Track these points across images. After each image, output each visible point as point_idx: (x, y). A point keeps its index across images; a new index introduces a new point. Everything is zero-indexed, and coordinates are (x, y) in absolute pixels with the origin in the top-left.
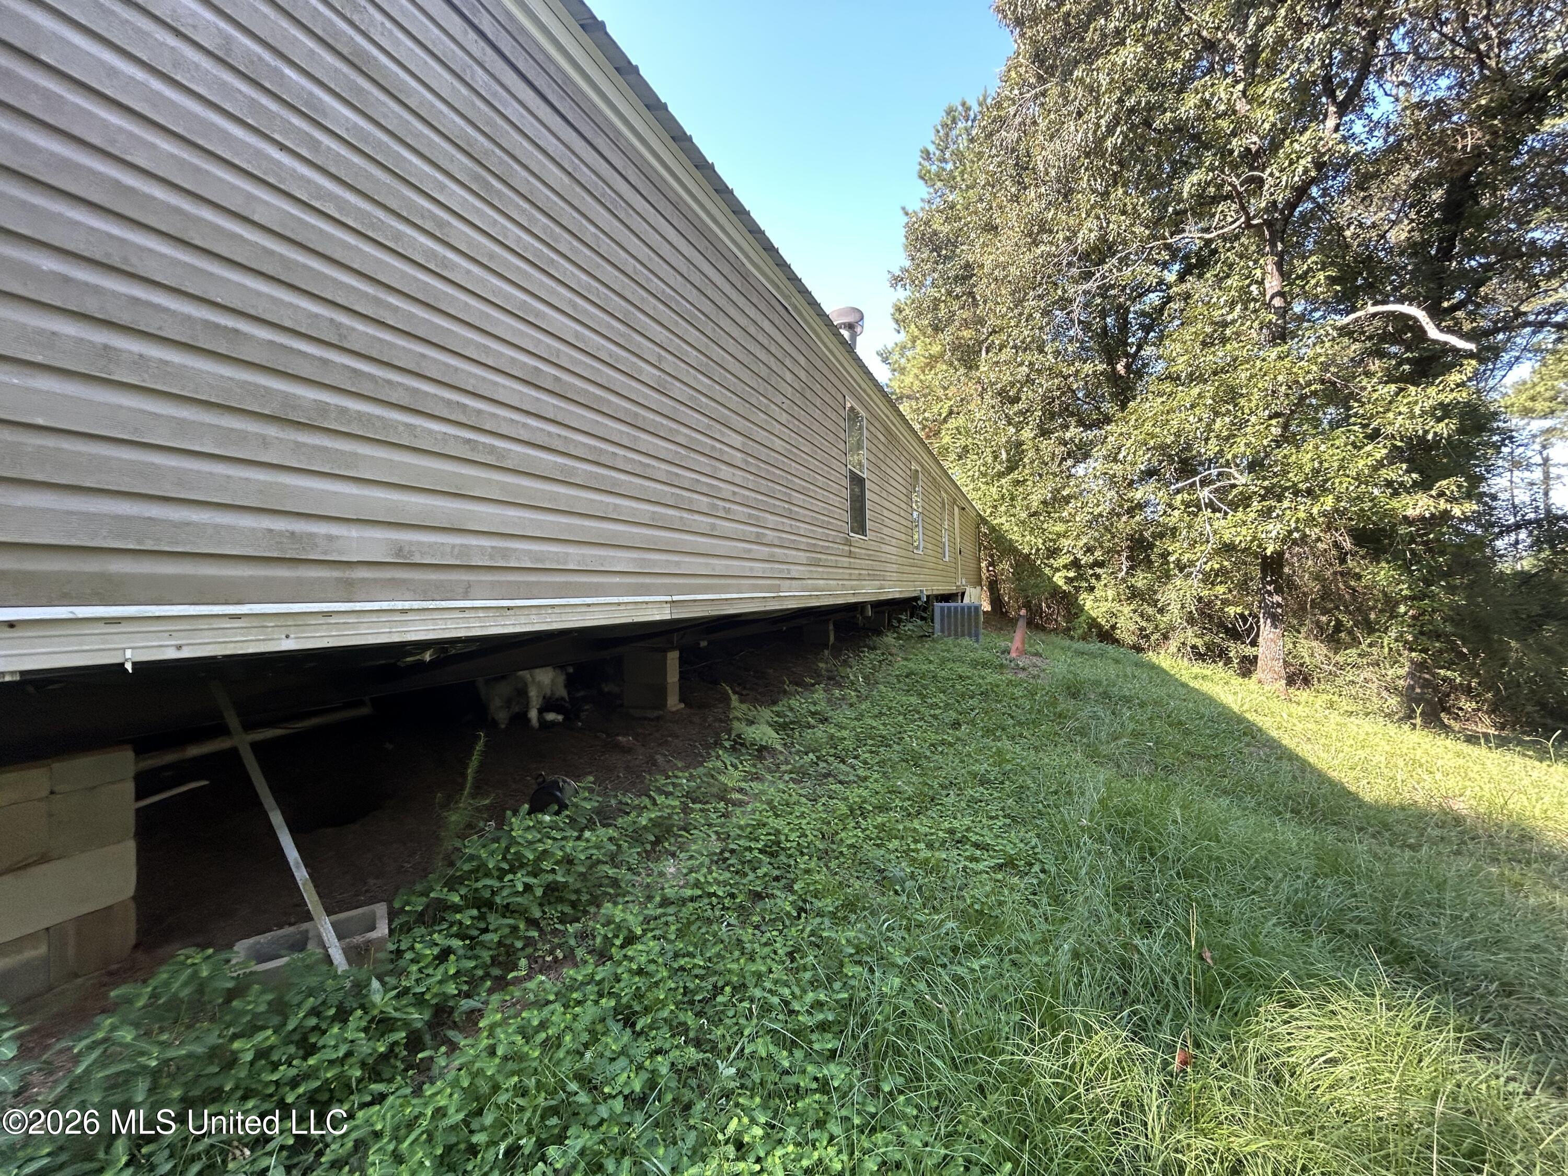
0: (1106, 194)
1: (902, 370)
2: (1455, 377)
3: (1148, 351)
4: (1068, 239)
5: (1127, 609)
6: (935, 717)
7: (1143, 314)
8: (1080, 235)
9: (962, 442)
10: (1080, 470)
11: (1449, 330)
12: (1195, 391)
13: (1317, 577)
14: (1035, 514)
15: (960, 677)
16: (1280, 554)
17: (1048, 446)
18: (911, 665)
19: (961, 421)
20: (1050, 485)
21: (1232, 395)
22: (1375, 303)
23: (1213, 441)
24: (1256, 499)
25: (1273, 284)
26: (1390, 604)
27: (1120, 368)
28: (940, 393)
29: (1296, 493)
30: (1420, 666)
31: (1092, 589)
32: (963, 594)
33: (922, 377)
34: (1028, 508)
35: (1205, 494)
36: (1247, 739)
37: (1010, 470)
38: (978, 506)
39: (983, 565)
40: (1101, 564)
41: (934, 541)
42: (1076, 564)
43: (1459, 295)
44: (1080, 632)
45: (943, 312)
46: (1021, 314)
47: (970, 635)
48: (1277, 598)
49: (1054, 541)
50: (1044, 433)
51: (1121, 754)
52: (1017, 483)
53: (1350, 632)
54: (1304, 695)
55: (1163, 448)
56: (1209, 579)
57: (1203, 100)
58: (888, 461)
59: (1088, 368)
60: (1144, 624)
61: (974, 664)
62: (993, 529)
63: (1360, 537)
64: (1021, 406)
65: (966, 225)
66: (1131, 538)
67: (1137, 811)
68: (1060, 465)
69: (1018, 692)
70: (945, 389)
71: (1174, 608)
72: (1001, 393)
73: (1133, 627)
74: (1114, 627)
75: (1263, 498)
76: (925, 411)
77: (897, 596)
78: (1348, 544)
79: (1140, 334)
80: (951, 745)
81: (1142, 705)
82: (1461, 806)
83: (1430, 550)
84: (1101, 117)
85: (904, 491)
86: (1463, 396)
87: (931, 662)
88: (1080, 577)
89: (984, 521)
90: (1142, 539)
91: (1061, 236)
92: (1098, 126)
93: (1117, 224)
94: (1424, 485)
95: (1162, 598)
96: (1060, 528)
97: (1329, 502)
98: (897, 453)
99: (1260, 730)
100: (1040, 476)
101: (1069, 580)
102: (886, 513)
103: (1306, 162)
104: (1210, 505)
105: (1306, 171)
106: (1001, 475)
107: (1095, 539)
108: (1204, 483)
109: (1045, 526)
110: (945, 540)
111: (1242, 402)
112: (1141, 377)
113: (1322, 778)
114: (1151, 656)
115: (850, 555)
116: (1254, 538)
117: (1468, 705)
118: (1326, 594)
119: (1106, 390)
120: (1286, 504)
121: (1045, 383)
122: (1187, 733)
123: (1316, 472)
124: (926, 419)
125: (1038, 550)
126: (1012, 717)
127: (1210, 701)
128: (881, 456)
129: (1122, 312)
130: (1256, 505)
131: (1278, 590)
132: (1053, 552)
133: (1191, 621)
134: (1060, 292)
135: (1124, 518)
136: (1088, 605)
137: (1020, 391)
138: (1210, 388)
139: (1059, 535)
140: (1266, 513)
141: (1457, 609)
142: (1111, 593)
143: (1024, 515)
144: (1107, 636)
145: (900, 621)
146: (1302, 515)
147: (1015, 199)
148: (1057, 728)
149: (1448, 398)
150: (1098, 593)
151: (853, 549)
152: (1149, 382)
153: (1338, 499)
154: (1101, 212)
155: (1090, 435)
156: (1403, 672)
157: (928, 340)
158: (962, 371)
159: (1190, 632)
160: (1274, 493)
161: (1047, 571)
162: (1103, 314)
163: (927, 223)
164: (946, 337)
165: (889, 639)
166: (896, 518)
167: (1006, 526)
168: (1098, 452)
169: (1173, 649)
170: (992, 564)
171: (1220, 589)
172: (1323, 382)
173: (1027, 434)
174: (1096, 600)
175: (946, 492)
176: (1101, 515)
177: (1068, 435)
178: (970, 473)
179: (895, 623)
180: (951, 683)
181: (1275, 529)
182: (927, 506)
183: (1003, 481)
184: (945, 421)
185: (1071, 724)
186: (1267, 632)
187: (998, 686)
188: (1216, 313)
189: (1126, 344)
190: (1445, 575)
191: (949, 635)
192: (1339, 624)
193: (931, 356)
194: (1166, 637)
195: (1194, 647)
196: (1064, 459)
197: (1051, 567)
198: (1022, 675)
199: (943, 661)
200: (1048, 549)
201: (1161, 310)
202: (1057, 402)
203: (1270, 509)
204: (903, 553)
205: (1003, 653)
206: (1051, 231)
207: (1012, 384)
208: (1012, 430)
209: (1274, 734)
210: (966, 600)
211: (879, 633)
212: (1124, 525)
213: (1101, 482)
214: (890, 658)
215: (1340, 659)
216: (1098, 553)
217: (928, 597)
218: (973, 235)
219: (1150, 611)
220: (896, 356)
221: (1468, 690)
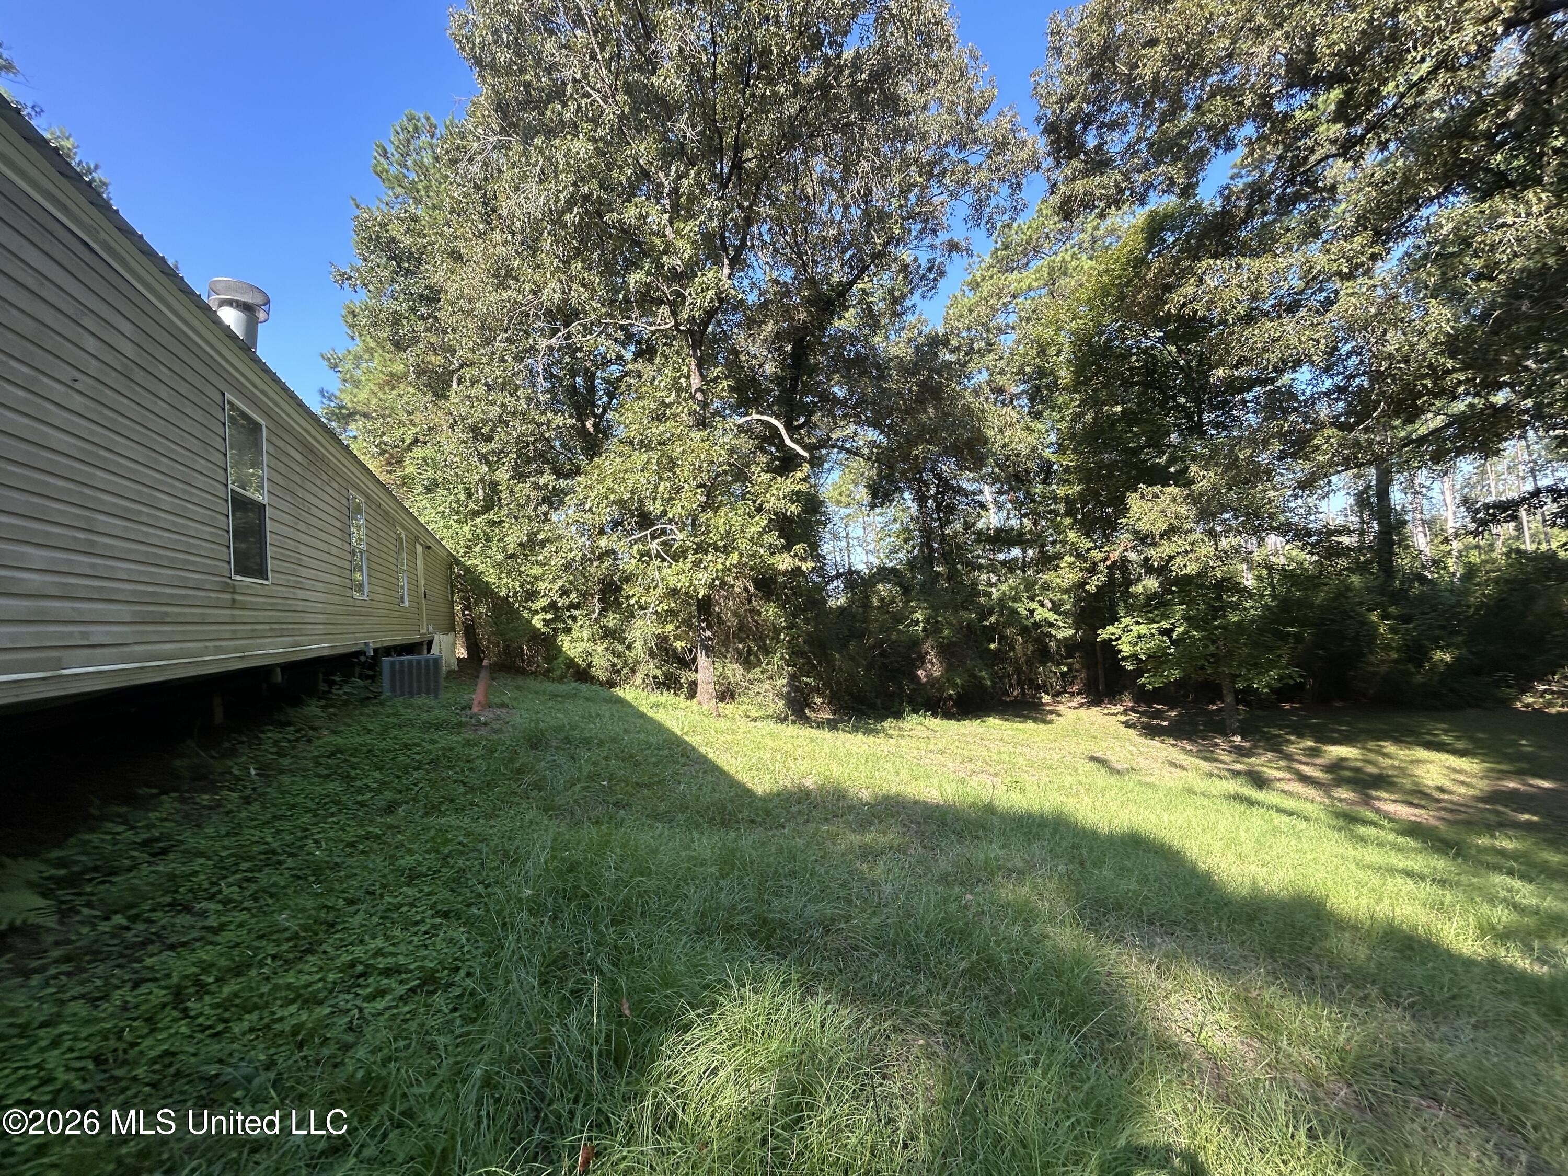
0: (567, 263)
1: (356, 383)
2: (799, 474)
3: (610, 415)
4: (534, 293)
5: (600, 648)
6: (362, 804)
7: (608, 381)
8: (545, 292)
9: (431, 474)
10: (554, 517)
11: (796, 442)
12: (645, 457)
13: (736, 614)
14: (512, 556)
15: (406, 746)
16: (708, 598)
17: (524, 489)
18: (339, 740)
19: (428, 451)
20: (526, 529)
21: (672, 464)
22: (758, 413)
23: (659, 501)
24: (691, 552)
25: (696, 381)
26: (776, 631)
27: (589, 424)
28: (403, 416)
29: (717, 549)
30: (793, 677)
31: (568, 630)
32: (430, 643)
33: (380, 394)
34: (505, 549)
35: (654, 546)
36: (682, 760)
37: (487, 509)
38: (449, 544)
39: (458, 608)
40: (576, 606)
41: (386, 584)
42: (553, 606)
43: (802, 420)
44: (558, 673)
45: (405, 330)
46: (493, 353)
47: (428, 692)
48: (709, 633)
49: (532, 584)
50: (519, 475)
51: (576, 801)
52: (492, 523)
53: (756, 656)
54: (729, 708)
55: (621, 502)
56: (662, 618)
57: (641, 215)
58: (308, 485)
59: (558, 420)
60: (615, 660)
61: (428, 726)
62: (467, 570)
63: (757, 583)
64: (493, 445)
65: (429, 243)
66: (601, 582)
67: (579, 864)
68: (535, 510)
69: (475, 752)
70: (409, 413)
71: (639, 645)
72: (474, 429)
73: (606, 664)
74: (590, 665)
75: (696, 552)
76: (383, 434)
77: (326, 653)
78: (752, 589)
79: (605, 399)
80: (378, 837)
81: (601, 744)
82: (809, 783)
83: (794, 594)
84: (560, 192)
85: (338, 524)
86: (804, 487)
87: (369, 731)
88: (557, 619)
89: (458, 563)
90: (612, 583)
91: (527, 287)
92: (557, 200)
93: (578, 294)
94: (787, 548)
95: (629, 636)
96: (536, 571)
97: (735, 557)
98: (325, 477)
99: (693, 749)
100: (516, 518)
101: (546, 623)
102: (304, 550)
103: (711, 293)
104: (658, 555)
105: (712, 301)
106: (475, 514)
107: (571, 583)
108: (653, 537)
109: (523, 568)
110: (404, 582)
111: (678, 471)
112: (606, 437)
113: (733, 783)
114: (618, 691)
115: (233, 604)
116: (691, 585)
117: (818, 701)
118: (742, 627)
119: (577, 444)
120: (710, 557)
121: (519, 427)
122: (637, 764)
123: (728, 533)
124: (386, 444)
125: (516, 593)
126: (464, 784)
127: (660, 728)
128: (297, 479)
129: (590, 378)
130: (691, 558)
131: (710, 627)
132: (532, 595)
133: (652, 654)
134: (531, 341)
135: (596, 564)
136: (566, 646)
137: (493, 430)
138: (654, 456)
139: (536, 578)
140: (697, 564)
141: (809, 634)
142: (586, 634)
143: (500, 557)
144: (583, 674)
145: (331, 683)
146: (720, 567)
147: (481, 235)
148: (514, 786)
149: (797, 487)
150: (575, 634)
151: (238, 597)
152: (612, 444)
153: (741, 555)
154: (563, 277)
155: (562, 483)
156: (785, 681)
157: (388, 356)
158: (430, 397)
159: (651, 666)
160: (701, 548)
161: (526, 614)
162: (573, 373)
163: (383, 226)
164: (410, 356)
165: (313, 709)
166: (325, 557)
167: (482, 567)
168: (570, 500)
169: (639, 681)
170: (466, 608)
171: (670, 627)
172: (729, 464)
173: (502, 475)
174: (572, 642)
175: (404, 528)
176: (573, 560)
177: (542, 481)
178: (440, 509)
179: (323, 687)
180: (391, 756)
181: (703, 577)
182: (375, 544)
183: (478, 520)
184: (409, 448)
185: (529, 779)
186: (703, 660)
187: (451, 749)
188: (659, 394)
189: (594, 405)
190: (804, 611)
191: (402, 694)
192: (750, 649)
193: (392, 375)
194: (634, 671)
195: (655, 677)
196: (538, 504)
197: (529, 609)
198: (483, 732)
199: (386, 729)
200: (527, 591)
201: (619, 379)
202: (531, 447)
203: (701, 561)
204: (337, 599)
205: (463, 709)
206: (518, 280)
207: (485, 422)
208: (485, 469)
209: (703, 750)
210: (435, 650)
211: (297, 702)
212: (596, 570)
213: (573, 529)
214: (311, 733)
215: (751, 676)
216: (573, 596)
217: (376, 650)
218: (438, 258)
219: (620, 648)
220: (349, 366)
221: (817, 690)
